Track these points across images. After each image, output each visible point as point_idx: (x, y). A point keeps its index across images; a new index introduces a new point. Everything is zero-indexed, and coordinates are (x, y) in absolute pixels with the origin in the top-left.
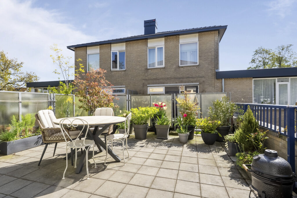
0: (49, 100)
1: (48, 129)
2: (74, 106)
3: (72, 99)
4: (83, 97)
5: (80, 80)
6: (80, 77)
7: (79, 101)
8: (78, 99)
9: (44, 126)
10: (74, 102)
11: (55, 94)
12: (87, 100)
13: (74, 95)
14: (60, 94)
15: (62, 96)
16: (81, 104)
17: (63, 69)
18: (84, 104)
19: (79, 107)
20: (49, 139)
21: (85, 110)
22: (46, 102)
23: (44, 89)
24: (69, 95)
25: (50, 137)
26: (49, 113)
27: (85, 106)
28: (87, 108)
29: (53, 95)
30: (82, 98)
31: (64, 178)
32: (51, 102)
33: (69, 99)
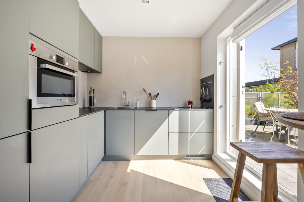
0: (258, 97)
1: (260, 113)
2: (279, 101)
3: (277, 96)
4: (289, 94)
5: (285, 80)
6: (286, 78)
7: (284, 97)
8: (283, 96)
9: (258, 111)
10: (279, 98)
11: (263, 92)
12: (293, 97)
13: (279, 93)
14: (266, 92)
15: (268, 94)
16: (286, 100)
17: (269, 72)
18: (290, 100)
19: (284, 102)
20: (261, 119)
21: (291, 105)
22: (256, 98)
23: (250, 88)
24: (274, 92)
25: (262, 118)
26: (261, 105)
27: (291, 101)
28: (293, 104)
29: (261, 94)
30: (287, 95)
31: (271, 140)
32: (259, 98)
33: (275, 96)
